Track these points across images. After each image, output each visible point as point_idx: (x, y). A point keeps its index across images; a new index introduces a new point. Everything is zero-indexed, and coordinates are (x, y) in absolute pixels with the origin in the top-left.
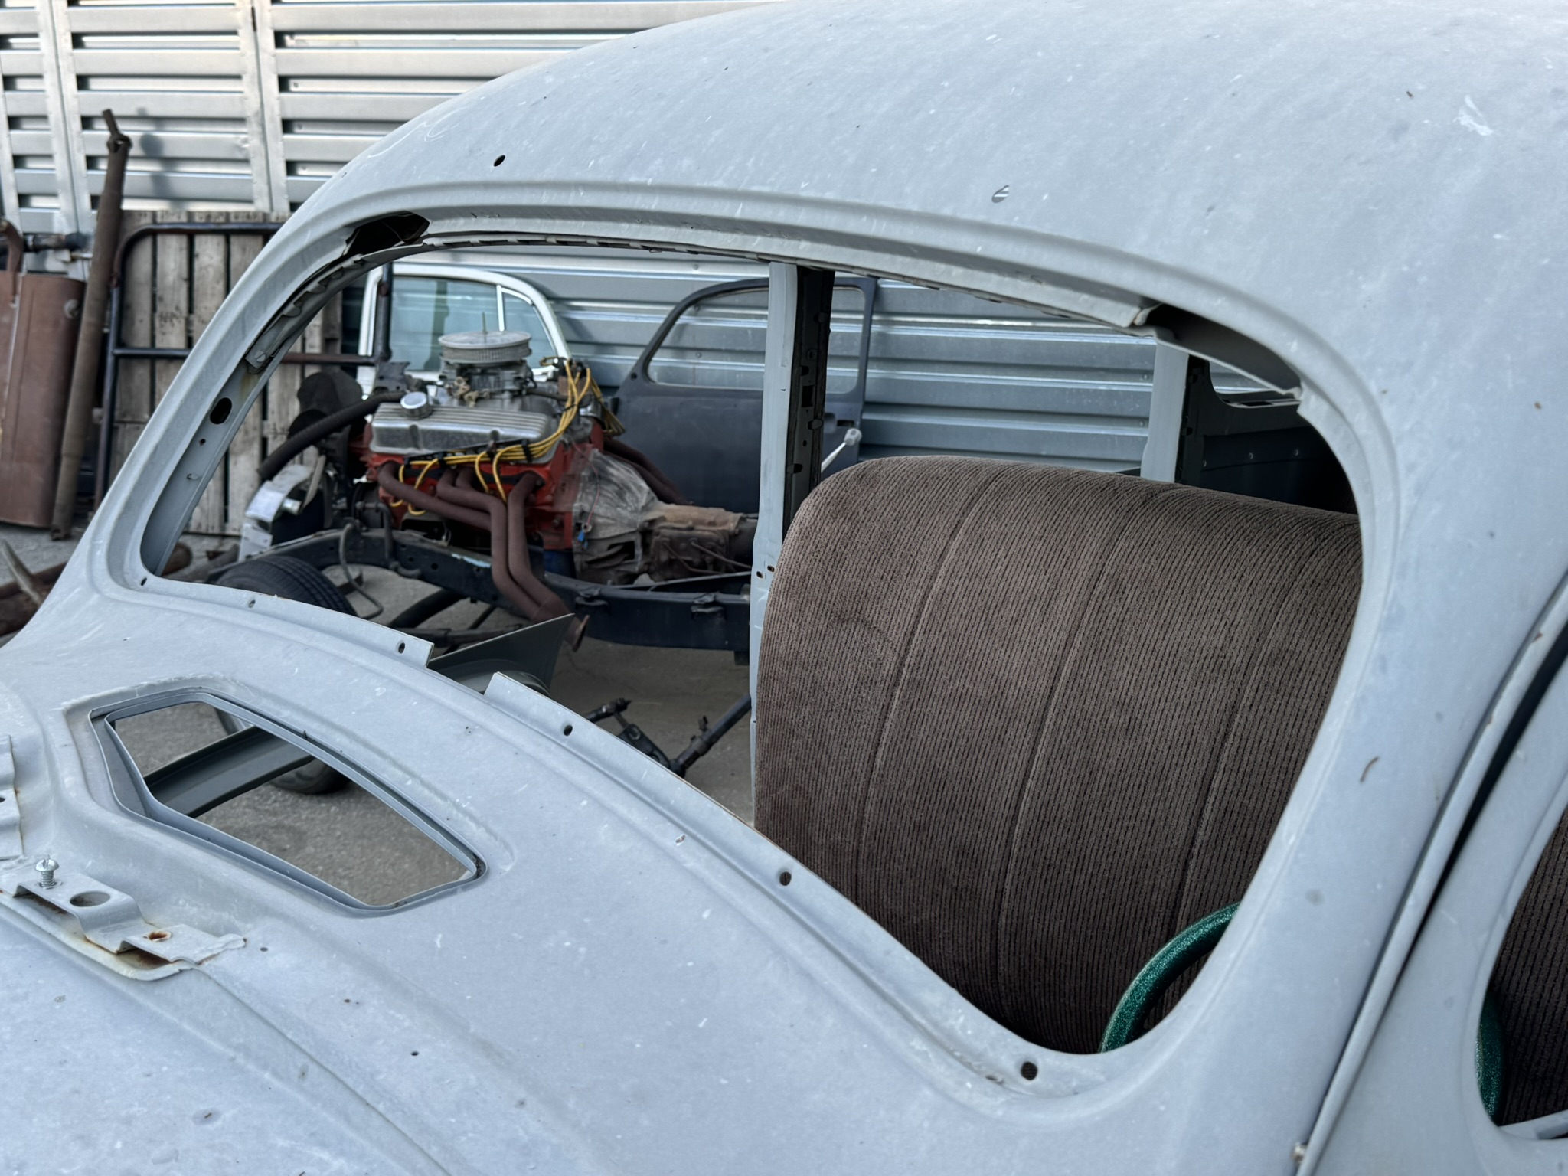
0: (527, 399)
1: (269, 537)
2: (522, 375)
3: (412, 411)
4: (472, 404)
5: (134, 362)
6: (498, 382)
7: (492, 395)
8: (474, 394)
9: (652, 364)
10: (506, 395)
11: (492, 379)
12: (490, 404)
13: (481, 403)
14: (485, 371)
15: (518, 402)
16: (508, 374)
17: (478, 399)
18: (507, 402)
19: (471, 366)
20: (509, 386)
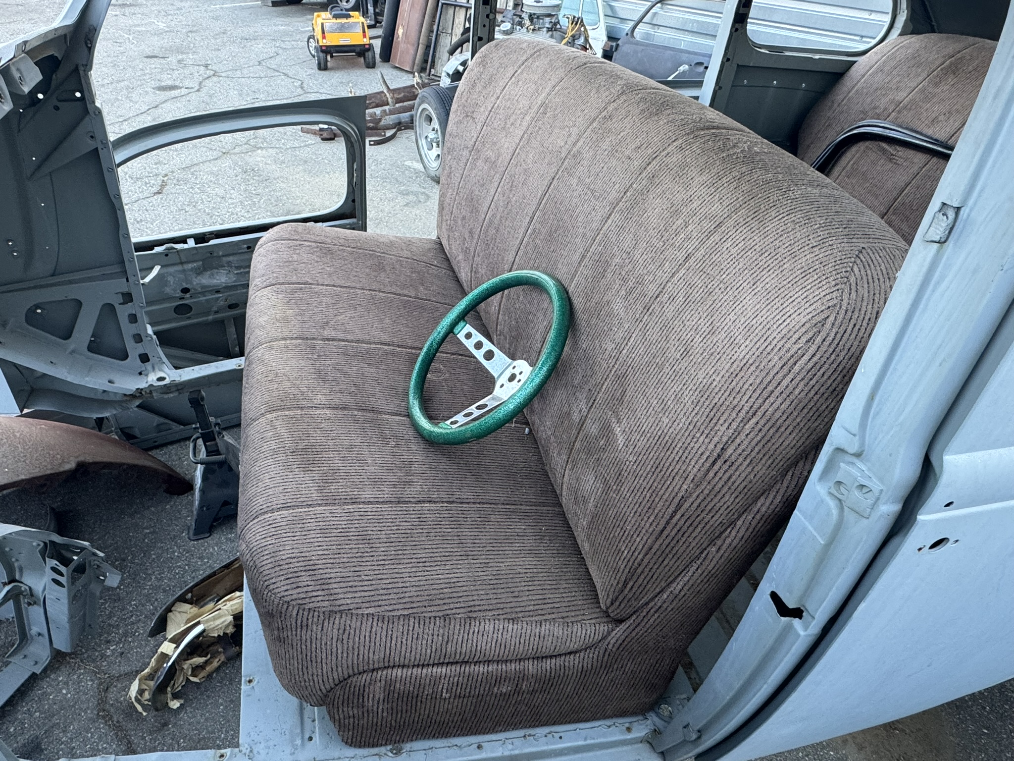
0: (555, 32)
1: (450, 80)
2: (553, 21)
3: (504, 31)
4: (531, 31)
5: (449, 7)
6: (543, 23)
7: (539, 29)
8: (532, 27)
9: (636, 30)
10: (545, 29)
11: (541, 21)
12: (538, 32)
13: (535, 32)
14: (538, 18)
15: (550, 33)
16: (547, 20)
17: (534, 30)
18: (545, 32)
19: (534, 14)
20: (547, 25)
